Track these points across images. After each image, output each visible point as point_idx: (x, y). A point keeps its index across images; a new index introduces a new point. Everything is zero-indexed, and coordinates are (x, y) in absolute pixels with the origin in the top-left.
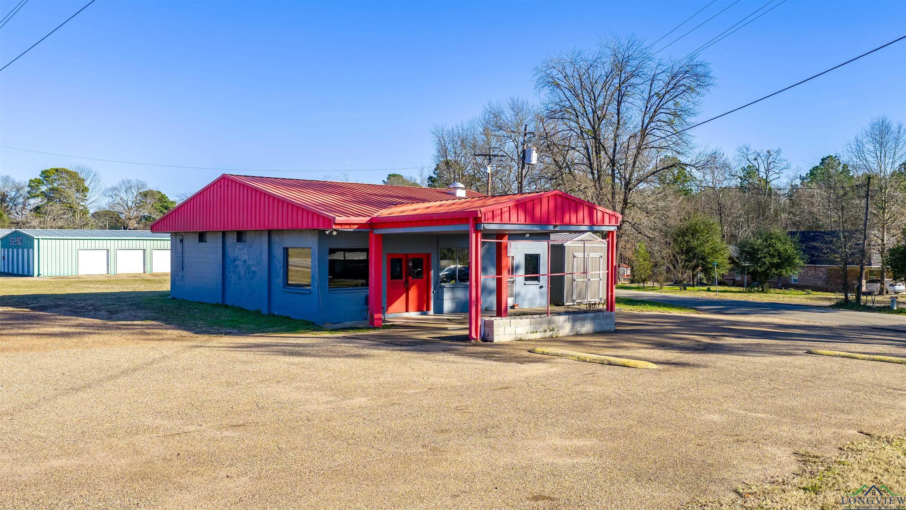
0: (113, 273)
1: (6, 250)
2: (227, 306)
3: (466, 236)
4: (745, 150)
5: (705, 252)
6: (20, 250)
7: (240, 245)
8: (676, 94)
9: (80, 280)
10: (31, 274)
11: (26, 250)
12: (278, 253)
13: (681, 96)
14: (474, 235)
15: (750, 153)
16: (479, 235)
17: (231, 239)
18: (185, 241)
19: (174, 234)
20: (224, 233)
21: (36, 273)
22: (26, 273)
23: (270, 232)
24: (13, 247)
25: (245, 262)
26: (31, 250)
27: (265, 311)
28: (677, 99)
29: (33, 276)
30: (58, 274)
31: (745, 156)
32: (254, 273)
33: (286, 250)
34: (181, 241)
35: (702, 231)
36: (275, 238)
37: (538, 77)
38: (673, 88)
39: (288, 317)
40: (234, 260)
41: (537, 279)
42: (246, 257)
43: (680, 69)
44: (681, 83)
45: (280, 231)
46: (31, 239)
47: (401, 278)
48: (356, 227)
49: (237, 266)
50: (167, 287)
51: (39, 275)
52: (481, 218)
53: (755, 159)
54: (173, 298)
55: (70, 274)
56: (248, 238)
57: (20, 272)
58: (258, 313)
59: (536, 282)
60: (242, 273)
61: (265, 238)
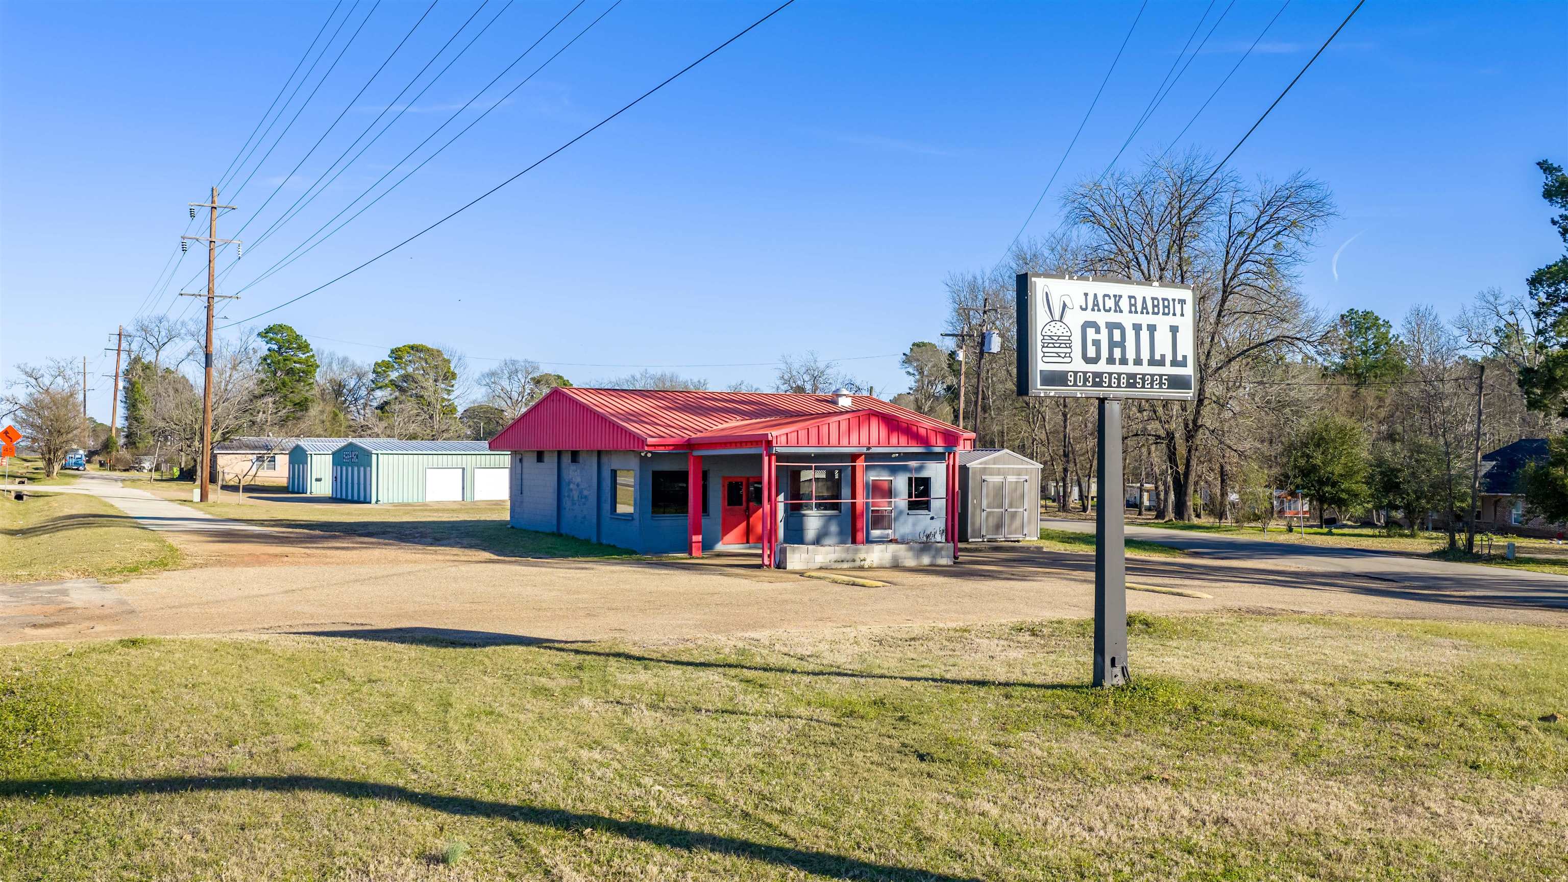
0: (469, 500)
1: (339, 468)
2: (560, 535)
3: (759, 457)
4: (1492, 299)
5: (1333, 474)
6: (356, 469)
7: (573, 467)
8: (1277, 230)
9: (425, 507)
10: (368, 500)
11: (362, 469)
12: (606, 474)
13: (1287, 232)
14: (766, 459)
15: (1501, 302)
16: (774, 458)
17: (566, 459)
18: (525, 460)
19: (514, 453)
20: (560, 453)
21: (374, 500)
22: (362, 499)
23: (599, 453)
24: (347, 464)
25: (578, 485)
26: (369, 469)
27: (594, 540)
28: (1280, 238)
29: (370, 503)
30: (400, 501)
31: (1492, 308)
32: (586, 497)
33: (614, 473)
34: (521, 460)
35: (1333, 441)
36: (604, 459)
37: (1068, 208)
38: (1268, 223)
39: (614, 546)
40: (569, 483)
41: (926, 506)
42: (578, 480)
43: (1278, 194)
44: (1282, 214)
45: (608, 452)
46: (369, 454)
47: (741, 504)
48: (671, 448)
49: (571, 490)
50: (506, 516)
51: (377, 501)
52: (772, 441)
53: (1512, 313)
54: (512, 527)
55: (415, 500)
56: (581, 458)
57: (356, 498)
58: (587, 542)
59: (926, 512)
60: (576, 498)
61: (595, 460)
